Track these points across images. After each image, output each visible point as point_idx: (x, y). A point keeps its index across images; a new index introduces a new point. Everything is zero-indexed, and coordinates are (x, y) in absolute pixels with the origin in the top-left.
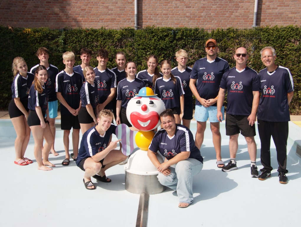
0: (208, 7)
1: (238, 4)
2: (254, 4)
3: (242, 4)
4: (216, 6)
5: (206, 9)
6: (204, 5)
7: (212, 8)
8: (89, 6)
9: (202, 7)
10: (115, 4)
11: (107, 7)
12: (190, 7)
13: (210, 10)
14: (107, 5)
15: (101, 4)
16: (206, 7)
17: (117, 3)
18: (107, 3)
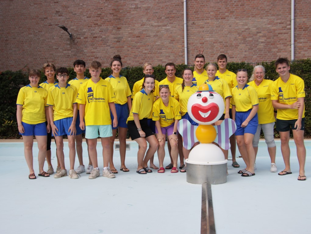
0: (249, 57)
1: (276, 54)
2: (291, 53)
3: (279, 53)
4: (256, 56)
5: (248, 59)
6: (245, 55)
7: (252, 58)
8: (146, 60)
9: (244, 57)
10: (168, 58)
11: (161, 60)
12: (233, 58)
13: (251, 59)
14: (161, 58)
15: (156, 58)
16: (247, 57)
17: (169, 57)
18: (161, 57)
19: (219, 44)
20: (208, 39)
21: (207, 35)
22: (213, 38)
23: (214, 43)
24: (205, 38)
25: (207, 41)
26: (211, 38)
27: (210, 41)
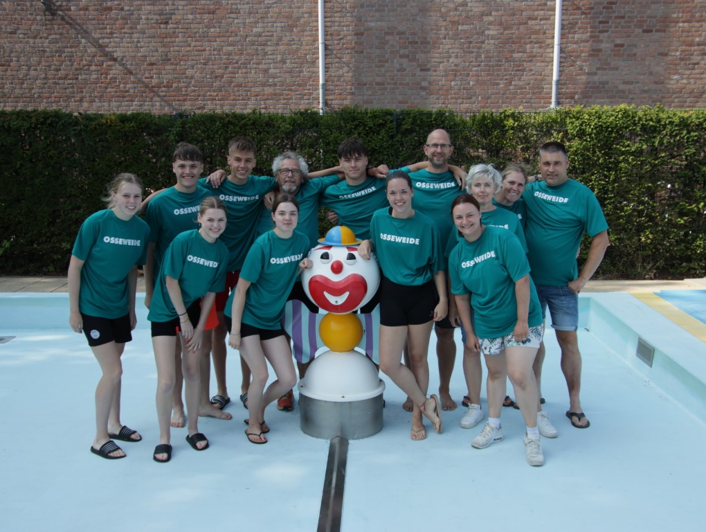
0: (463, 70)
1: (523, 65)
2: (552, 66)
3: (529, 64)
4: (479, 68)
5: (461, 75)
6: (456, 65)
7: (471, 73)
8: (230, 69)
9: (452, 70)
10: (280, 65)
11: (266, 71)
12: (429, 70)
13: (468, 75)
14: (266, 67)
16: (459, 71)
17: (284, 63)
18: (265, 64)
19: (397, 37)
20: (372, 24)
21: (372, 14)
22: (384, 24)
23: (386, 34)
24: (365, 21)
25: (370, 29)
26: (379, 23)
27: (376, 29)
